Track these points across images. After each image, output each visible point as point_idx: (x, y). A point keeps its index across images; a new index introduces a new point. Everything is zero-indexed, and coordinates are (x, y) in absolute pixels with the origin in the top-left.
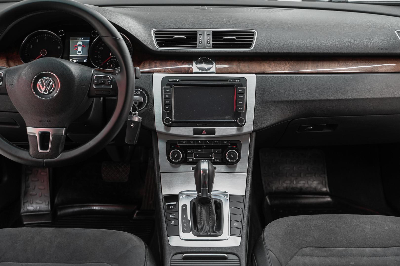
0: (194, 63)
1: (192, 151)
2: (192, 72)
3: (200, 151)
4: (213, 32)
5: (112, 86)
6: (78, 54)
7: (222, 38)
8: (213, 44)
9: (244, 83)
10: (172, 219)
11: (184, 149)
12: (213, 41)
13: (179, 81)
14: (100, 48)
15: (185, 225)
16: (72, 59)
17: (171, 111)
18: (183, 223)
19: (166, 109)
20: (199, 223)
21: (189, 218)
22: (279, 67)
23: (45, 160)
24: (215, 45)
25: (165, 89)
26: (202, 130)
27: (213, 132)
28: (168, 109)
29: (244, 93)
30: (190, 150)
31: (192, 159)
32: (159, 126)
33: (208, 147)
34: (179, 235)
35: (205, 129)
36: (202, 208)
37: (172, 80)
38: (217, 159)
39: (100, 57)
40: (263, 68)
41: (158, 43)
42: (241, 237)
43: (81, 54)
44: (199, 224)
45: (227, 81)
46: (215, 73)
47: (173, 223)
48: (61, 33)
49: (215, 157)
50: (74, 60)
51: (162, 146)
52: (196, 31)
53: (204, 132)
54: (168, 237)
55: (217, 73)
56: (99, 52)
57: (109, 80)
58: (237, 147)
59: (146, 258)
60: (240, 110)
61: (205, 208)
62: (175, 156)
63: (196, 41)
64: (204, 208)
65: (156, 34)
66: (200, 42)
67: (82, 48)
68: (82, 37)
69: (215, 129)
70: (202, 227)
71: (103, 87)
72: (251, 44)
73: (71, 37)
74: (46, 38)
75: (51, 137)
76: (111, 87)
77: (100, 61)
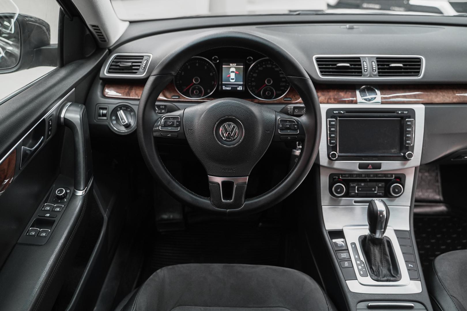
0: (358, 93)
1: (355, 185)
2: (356, 103)
3: (363, 184)
4: (377, 58)
5: (298, 130)
6: (231, 81)
7: (388, 65)
8: (379, 72)
9: (411, 113)
10: (344, 260)
11: (346, 182)
12: (379, 69)
13: (344, 113)
14: (254, 75)
15: (360, 267)
16: (225, 87)
17: (336, 145)
18: (357, 265)
19: (331, 143)
20: (374, 264)
21: (362, 258)
22: (448, 97)
23: (228, 210)
24: (381, 73)
25: (330, 121)
26: (368, 164)
27: (379, 166)
28: (333, 143)
29: (412, 125)
30: (353, 184)
31: (355, 192)
32: (324, 161)
33: (371, 181)
34: (357, 280)
35: (372, 164)
36: (375, 249)
37: (337, 112)
38: (380, 193)
39: (254, 84)
40: (430, 98)
41: (321, 72)
42: (420, 281)
43: (234, 81)
44: (374, 266)
45: (394, 112)
46: (380, 103)
47: (346, 264)
48: (215, 59)
49: (378, 190)
50: (227, 87)
51: (324, 180)
52: (359, 58)
53: (370, 166)
54: (346, 280)
55: (382, 103)
56: (253, 79)
57: (296, 125)
58: (400, 180)
59: (328, 305)
60: (408, 144)
61: (378, 248)
62: (339, 190)
63: (361, 69)
64: (377, 250)
65: (317, 61)
66: (366, 71)
67: (235, 74)
68: (235, 63)
69: (381, 164)
70: (377, 269)
71: (289, 132)
72: (419, 72)
73: (224, 64)
74: (197, 65)
75: (235, 186)
76: (298, 133)
77: (254, 88)
